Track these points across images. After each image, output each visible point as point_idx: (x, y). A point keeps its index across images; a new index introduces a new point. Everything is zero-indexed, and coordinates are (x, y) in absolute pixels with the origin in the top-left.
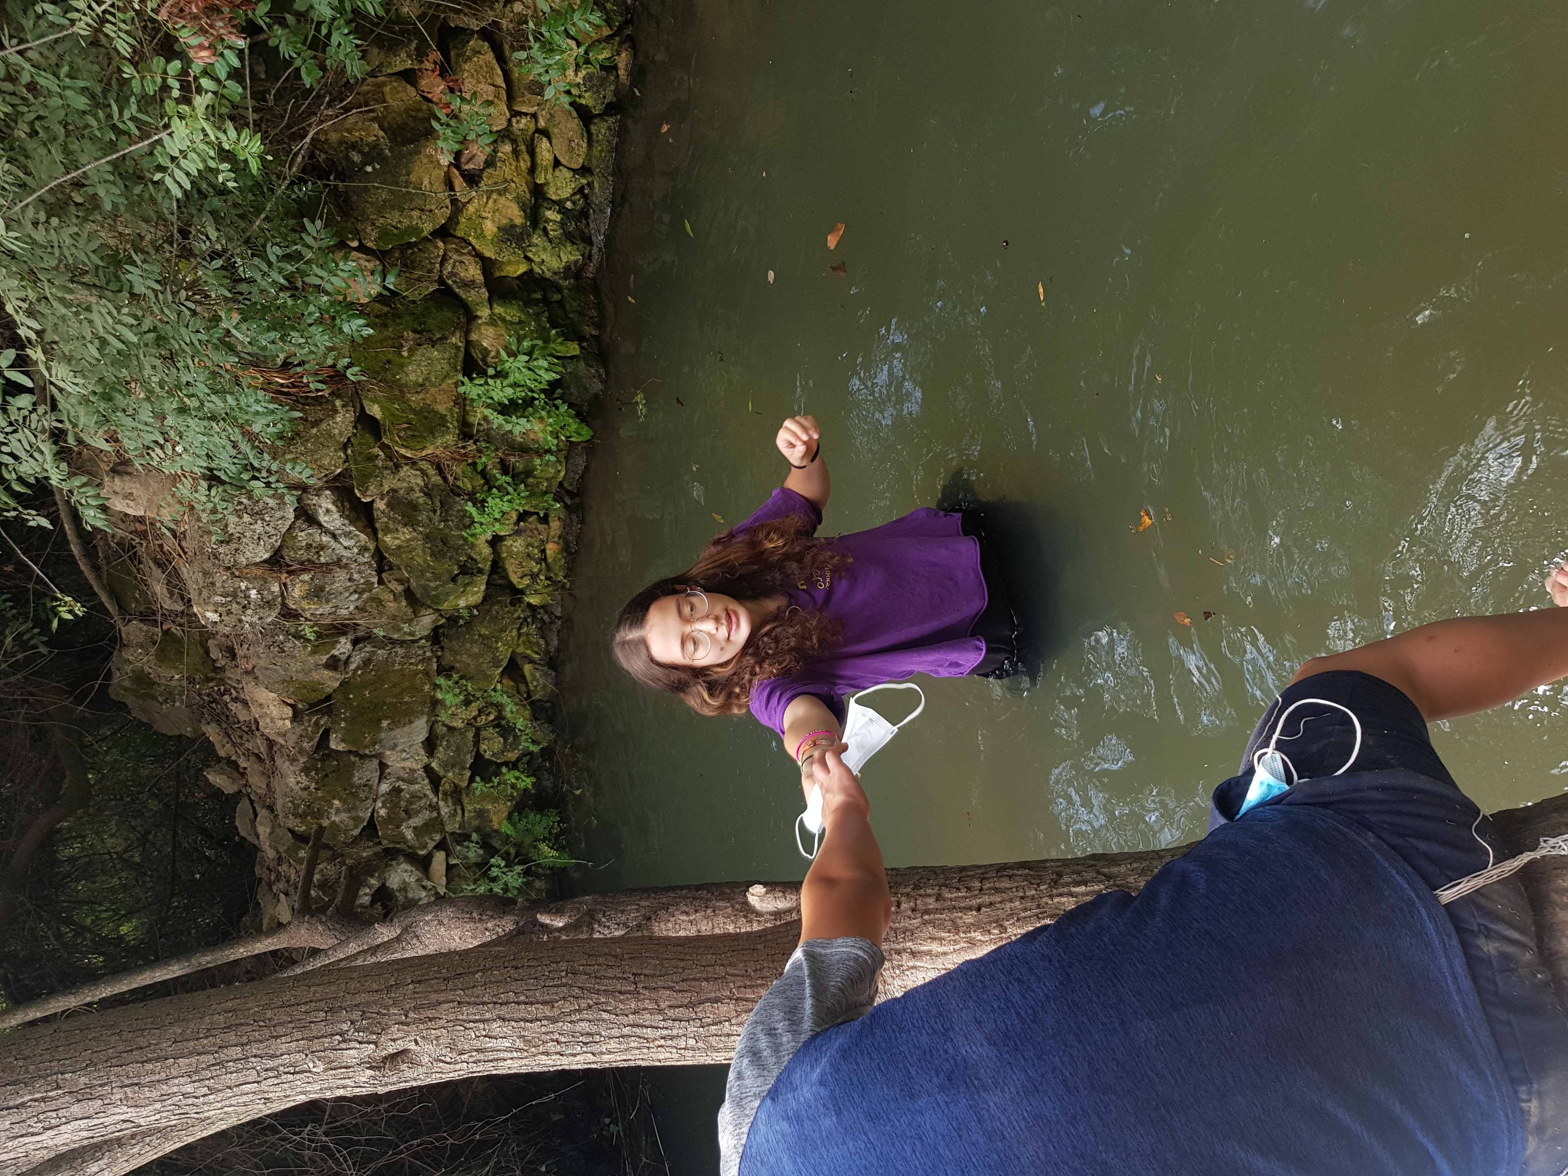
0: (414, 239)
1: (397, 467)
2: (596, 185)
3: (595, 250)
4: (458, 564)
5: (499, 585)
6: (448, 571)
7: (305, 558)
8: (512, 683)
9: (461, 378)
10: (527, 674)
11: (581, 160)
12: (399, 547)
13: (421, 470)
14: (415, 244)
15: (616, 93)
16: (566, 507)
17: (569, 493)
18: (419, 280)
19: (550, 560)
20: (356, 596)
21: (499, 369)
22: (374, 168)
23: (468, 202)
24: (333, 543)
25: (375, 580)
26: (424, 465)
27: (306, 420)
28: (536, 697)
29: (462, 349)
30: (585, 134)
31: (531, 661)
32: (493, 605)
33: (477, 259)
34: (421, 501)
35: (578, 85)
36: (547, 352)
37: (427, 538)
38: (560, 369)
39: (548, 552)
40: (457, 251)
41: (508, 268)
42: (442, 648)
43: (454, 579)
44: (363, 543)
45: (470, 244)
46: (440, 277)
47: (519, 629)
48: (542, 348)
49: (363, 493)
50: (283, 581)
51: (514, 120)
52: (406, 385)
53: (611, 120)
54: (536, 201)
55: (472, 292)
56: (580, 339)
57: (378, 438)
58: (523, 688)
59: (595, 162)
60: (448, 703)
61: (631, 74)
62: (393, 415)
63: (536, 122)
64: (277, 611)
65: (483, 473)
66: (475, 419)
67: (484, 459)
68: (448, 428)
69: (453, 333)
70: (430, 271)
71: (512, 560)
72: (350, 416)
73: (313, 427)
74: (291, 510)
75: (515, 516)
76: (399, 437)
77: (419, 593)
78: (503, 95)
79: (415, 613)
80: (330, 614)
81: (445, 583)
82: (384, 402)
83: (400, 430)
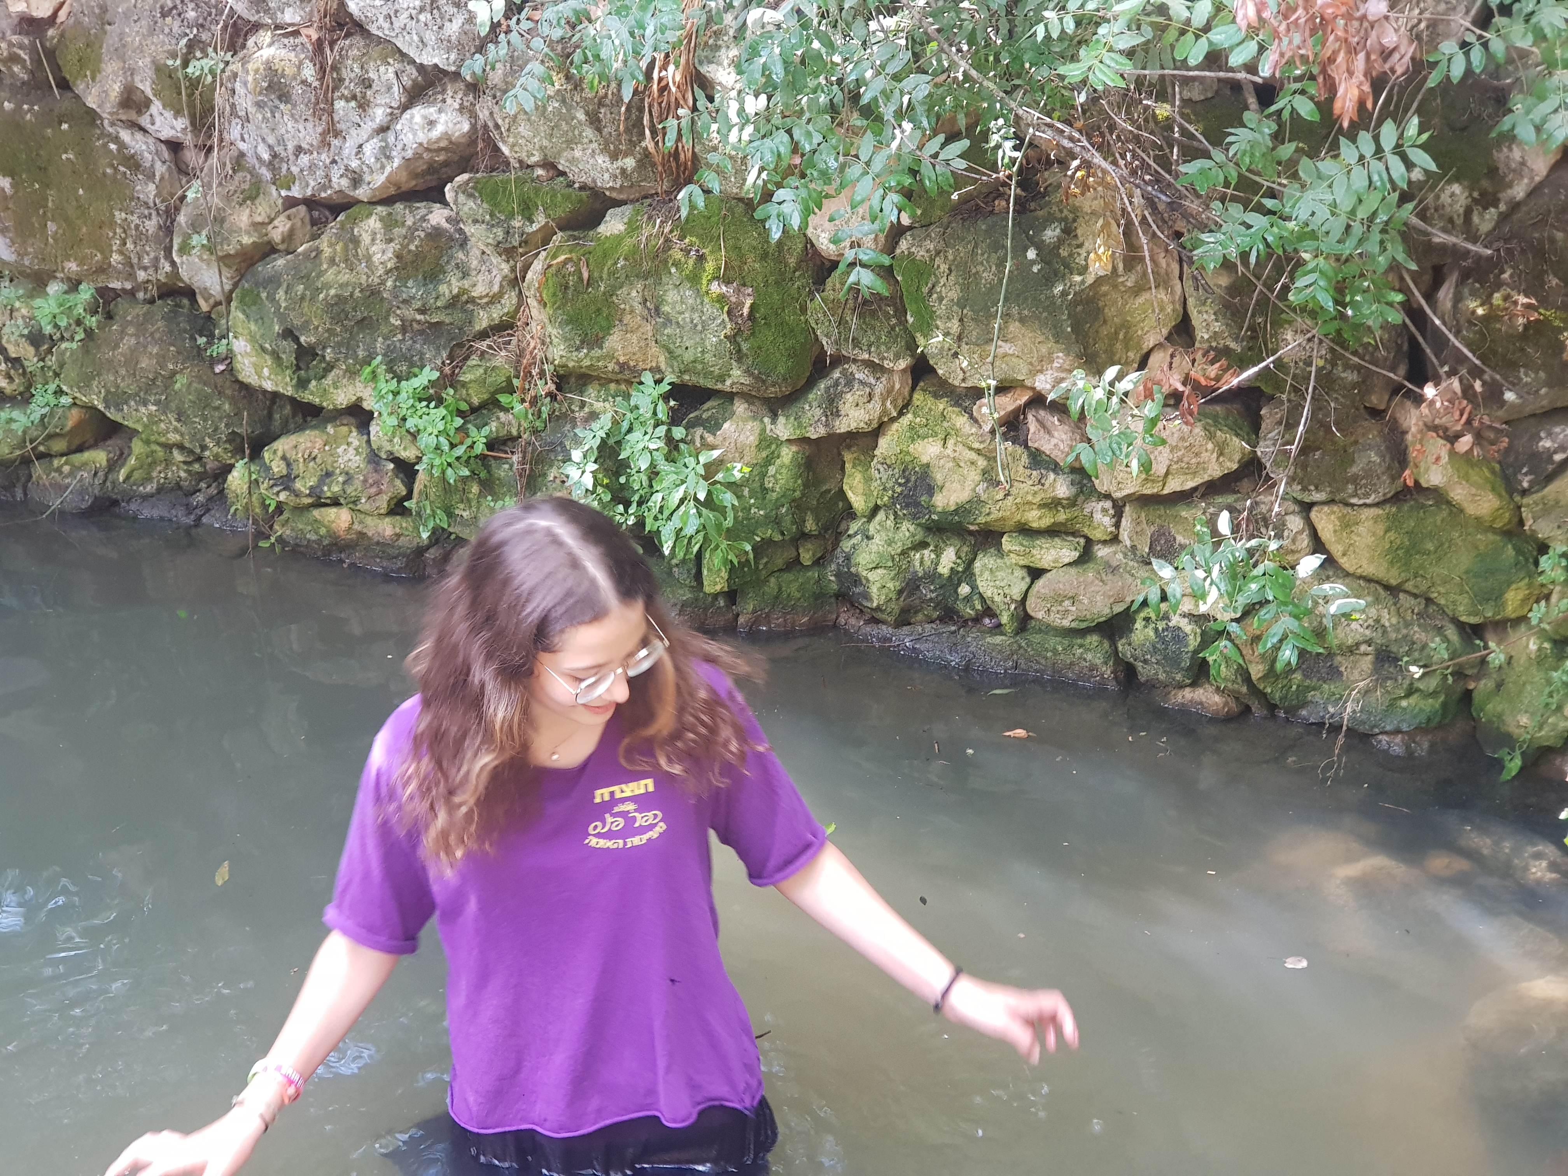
0: (910, 320)
1: (509, 253)
2: (998, 639)
3: (885, 630)
4: (319, 342)
5: (270, 416)
6: (307, 322)
7: (345, 73)
8: (70, 424)
9: (667, 380)
10: (87, 455)
11: (1040, 615)
12: (356, 241)
13: (500, 294)
14: (903, 322)
15: (1152, 685)
16: (420, 551)
18: (841, 322)
19: (316, 513)
20: (266, 156)
21: (682, 446)
22: (1033, 262)
23: (971, 417)
24: (369, 126)
25: (296, 192)
26: (510, 300)
27: (601, 104)
28: (38, 470)
29: (719, 386)
30: (1084, 625)
31: (113, 466)
32: (233, 400)
33: (875, 425)
34: (443, 288)
35: (1166, 617)
36: (712, 533)
37: (373, 293)
38: (680, 555)
39: (332, 512)
40: (890, 391)
41: (858, 477)
42: (152, 302)
43: (289, 334)
44: (367, 178)
45: (901, 414)
46: (847, 360)
47: (181, 447)
48: (719, 526)
49: (462, 189)
50: (303, 31)
51: (1108, 504)
52: (659, 282)
53: (1107, 671)
54: (971, 533)
55: (818, 412)
56: (732, 596)
57: (565, 225)
58: (59, 445)
59: (1036, 638)
60: (38, 302)
61: (1183, 711)
62: (605, 255)
63: (1105, 542)
64: (246, 15)
65: (491, 404)
66: (593, 398)
67: (519, 408)
68: (578, 349)
69: (748, 372)
70: (856, 343)
71: (319, 443)
72: (605, 181)
73: (587, 113)
74: (436, 60)
75: (408, 454)
76: (565, 263)
77: (265, 269)
78: (1148, 491)
79: (225, 260)
80: (233, 106)
81: (282, 318)
82: (628, 242)
83: (577, 264)
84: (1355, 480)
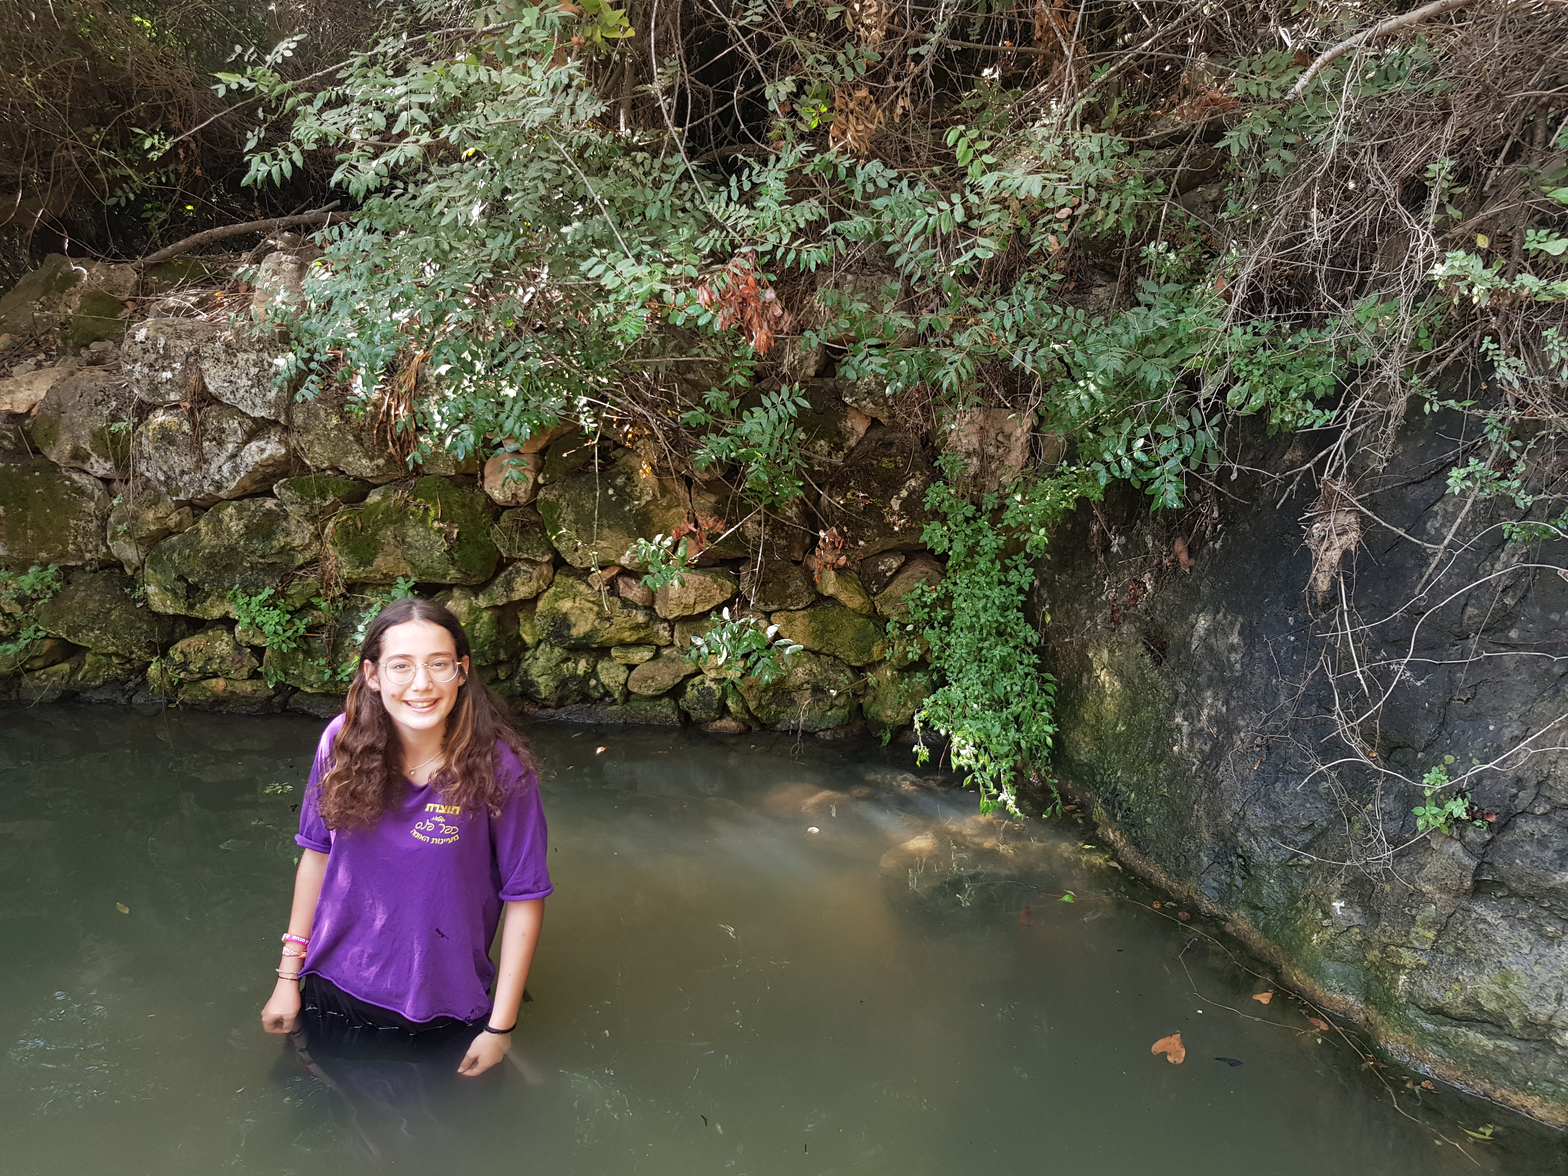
0: (549, 534)
1: (313, 520)
2: (614, 708)
3: (551, 711)
4: (200, 581)
5: (173, 629)
6: (192, 570)
7: (209, 426)
8: (45, 649)
9: (413, 580)
10: (57, 667)
11: (636, 690)
12: (220, 521)
13: (310, 544)
14: (545, 535)
15: (699, 722)
16: (270, 698)
17: (286, 702)
18: (511, 539)
19: (204, 683)
20: (162, 478)
22: (612, 496)
23: (587, 584)
24: (224, 455)
25: (182, 497)
26: (315, 546)
27: (362, 430)
28: (25, 679)
29: (443, 581)
30: (660, 693)
31: (74, 671)
32: (148, 623)
33: (534, 595)
34: (275, 543)
35: (703, 682)
37: (232, 550)
39: (214, 681)
40: (541, 575)
41: (528, 626)
42: (95, 571)
43: (181, 578)
44: (226, 485)
45: (549, 587)
46: (515, 559)
47: (117, 655)
49: (283, 486)
50: (182, 404)
51: (666, 624)
52: (403, 525)
53: (675, 718)
54: (594, 650)
55: (502, 590)
57: (345, 500)
58: (38, 663)
59: (635, 704)
61: (717, 733)
62: (371, 513)
63: (666, 647)
64: (146, 399)
65: (309, 606)
66: (368, 596)
67: (324, 606)
68: (358, 568)
69: (459, 570)
70: (520, 549)
71: (204, 641)
72: (367, 473)
73: (354, 436)
74: (263, 414)
75: (258, 641)
76: (347, 520)
77: (164, 544)
78: (687, 613)
79: (140, 541)
80: (141, 452)
81: (176, 569)
82: (383, 505)
83: (354, 520)
84: (791, 596)
